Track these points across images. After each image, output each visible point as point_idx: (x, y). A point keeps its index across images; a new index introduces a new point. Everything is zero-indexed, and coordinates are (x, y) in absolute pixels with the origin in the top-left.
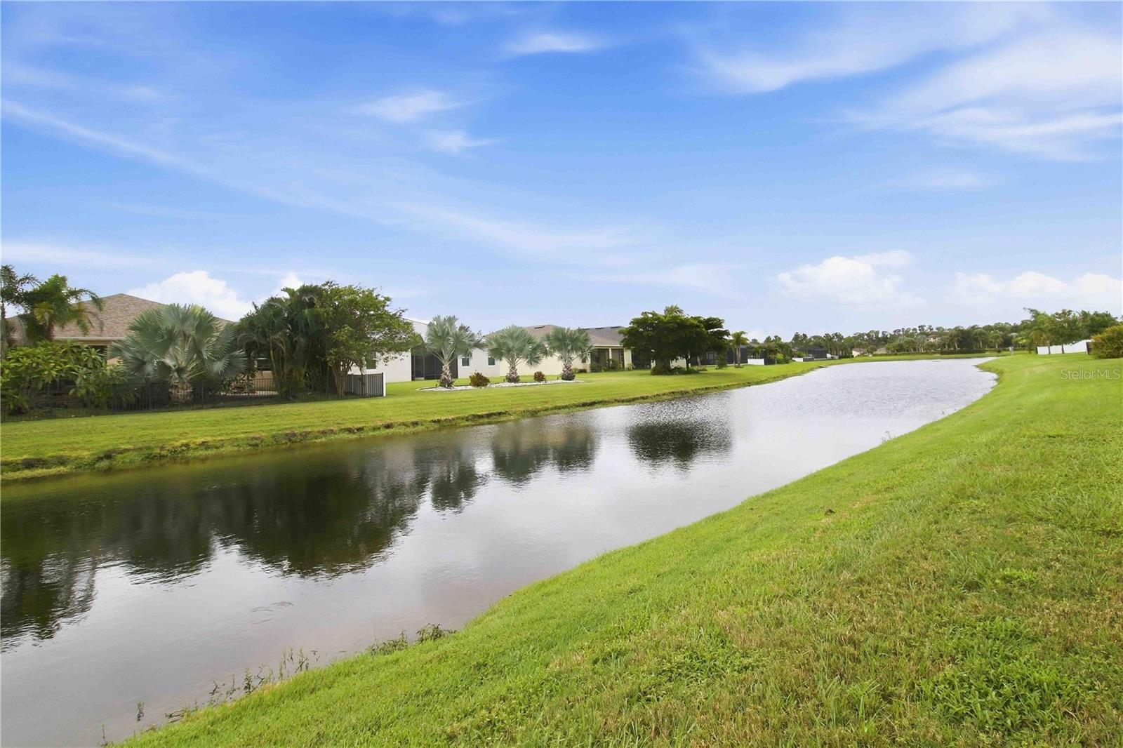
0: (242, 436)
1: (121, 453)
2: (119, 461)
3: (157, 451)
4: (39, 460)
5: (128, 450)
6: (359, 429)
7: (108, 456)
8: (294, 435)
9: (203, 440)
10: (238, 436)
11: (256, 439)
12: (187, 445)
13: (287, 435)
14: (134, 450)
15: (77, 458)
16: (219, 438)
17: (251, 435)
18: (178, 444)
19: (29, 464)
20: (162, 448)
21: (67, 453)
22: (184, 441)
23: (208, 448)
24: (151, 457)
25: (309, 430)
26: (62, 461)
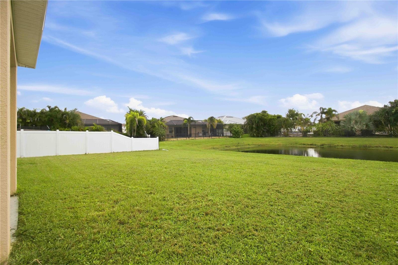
0: (352, 145)
1: (325, 145)
2: (324, 146)
3: (332, 145)
4: (313, 144)
5: (326, 144)
6: (391, 147)
7: (323, 145)
8: (366, 146)
9: (342, 144)
10: (350, 144)
11: (355, 146)
12: (338, 145)
13: (364, 146)
14: (328, 145)
15: (318, 145)
16: (346, 144)
17: (354, 145)
18: (336, 144)
19: (311, 145)
20: (333, 145)
21: (316, 144)
22: (338, 144)
23: (343, 146)
24: (330, 147)
25: (372, 145)
26: (315, 145)
